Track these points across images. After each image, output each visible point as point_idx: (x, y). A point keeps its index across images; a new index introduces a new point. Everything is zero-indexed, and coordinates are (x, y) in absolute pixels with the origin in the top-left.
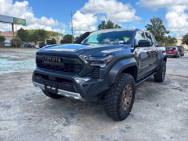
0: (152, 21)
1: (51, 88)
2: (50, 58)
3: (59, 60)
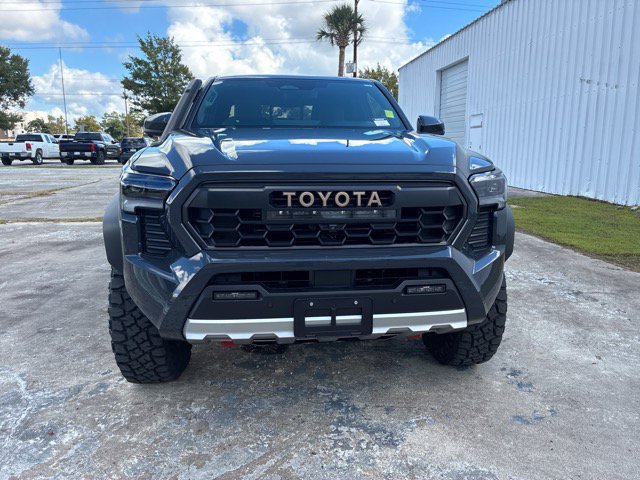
0: (144, 48)
1: (334, 320)
2: (320, 194)
3: (375, 198)
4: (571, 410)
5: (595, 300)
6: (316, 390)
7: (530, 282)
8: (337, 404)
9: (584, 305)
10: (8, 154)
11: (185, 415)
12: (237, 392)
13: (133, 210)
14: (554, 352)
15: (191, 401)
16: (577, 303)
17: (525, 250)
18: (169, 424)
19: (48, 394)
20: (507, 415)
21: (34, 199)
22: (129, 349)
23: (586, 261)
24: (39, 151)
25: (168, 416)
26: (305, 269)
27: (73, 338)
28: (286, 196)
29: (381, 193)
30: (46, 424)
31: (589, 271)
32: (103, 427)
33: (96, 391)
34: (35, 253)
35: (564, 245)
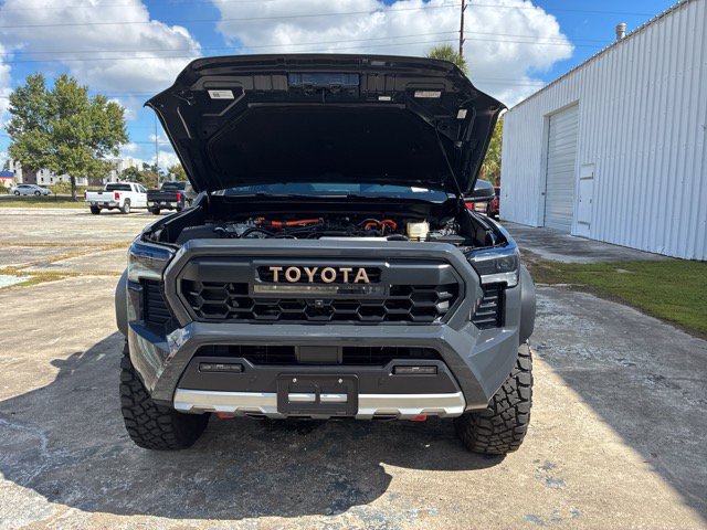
1: (318, 398)
2: (307, 270)
3: (362, 275)
4: (598, 513)
5: (677, 387)
6: (325, 469)
7: (607, 362)
8: (340, 486)
9: (662, 393)
10: (96, 203)
11: (186, 485)
12: (245, 465)
13: (137, 280)
14: (603, 445)
15: (197, 471)
16: (653, 390)
17: (615, 324)
18: (168, 493)
19: (66, 453)
20: (522, 514)
21: (112, 251)
22: (136, 413)
23: (685, 340)
24: (128, 201)
25: (169, 485)
26: (290, 344)
27: (105, 399)
28: (273, 271)
29: (368, 270)
30: (55, 482)
31: (684, 352)
32: (105, 489)
33: (110, 454)
34: (95, 309)
35: (666, 320)
